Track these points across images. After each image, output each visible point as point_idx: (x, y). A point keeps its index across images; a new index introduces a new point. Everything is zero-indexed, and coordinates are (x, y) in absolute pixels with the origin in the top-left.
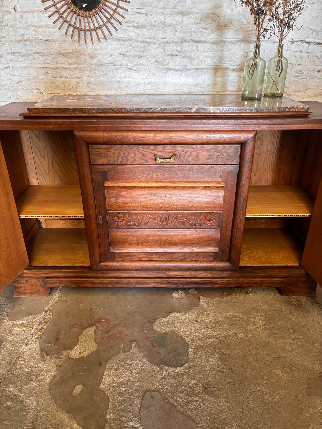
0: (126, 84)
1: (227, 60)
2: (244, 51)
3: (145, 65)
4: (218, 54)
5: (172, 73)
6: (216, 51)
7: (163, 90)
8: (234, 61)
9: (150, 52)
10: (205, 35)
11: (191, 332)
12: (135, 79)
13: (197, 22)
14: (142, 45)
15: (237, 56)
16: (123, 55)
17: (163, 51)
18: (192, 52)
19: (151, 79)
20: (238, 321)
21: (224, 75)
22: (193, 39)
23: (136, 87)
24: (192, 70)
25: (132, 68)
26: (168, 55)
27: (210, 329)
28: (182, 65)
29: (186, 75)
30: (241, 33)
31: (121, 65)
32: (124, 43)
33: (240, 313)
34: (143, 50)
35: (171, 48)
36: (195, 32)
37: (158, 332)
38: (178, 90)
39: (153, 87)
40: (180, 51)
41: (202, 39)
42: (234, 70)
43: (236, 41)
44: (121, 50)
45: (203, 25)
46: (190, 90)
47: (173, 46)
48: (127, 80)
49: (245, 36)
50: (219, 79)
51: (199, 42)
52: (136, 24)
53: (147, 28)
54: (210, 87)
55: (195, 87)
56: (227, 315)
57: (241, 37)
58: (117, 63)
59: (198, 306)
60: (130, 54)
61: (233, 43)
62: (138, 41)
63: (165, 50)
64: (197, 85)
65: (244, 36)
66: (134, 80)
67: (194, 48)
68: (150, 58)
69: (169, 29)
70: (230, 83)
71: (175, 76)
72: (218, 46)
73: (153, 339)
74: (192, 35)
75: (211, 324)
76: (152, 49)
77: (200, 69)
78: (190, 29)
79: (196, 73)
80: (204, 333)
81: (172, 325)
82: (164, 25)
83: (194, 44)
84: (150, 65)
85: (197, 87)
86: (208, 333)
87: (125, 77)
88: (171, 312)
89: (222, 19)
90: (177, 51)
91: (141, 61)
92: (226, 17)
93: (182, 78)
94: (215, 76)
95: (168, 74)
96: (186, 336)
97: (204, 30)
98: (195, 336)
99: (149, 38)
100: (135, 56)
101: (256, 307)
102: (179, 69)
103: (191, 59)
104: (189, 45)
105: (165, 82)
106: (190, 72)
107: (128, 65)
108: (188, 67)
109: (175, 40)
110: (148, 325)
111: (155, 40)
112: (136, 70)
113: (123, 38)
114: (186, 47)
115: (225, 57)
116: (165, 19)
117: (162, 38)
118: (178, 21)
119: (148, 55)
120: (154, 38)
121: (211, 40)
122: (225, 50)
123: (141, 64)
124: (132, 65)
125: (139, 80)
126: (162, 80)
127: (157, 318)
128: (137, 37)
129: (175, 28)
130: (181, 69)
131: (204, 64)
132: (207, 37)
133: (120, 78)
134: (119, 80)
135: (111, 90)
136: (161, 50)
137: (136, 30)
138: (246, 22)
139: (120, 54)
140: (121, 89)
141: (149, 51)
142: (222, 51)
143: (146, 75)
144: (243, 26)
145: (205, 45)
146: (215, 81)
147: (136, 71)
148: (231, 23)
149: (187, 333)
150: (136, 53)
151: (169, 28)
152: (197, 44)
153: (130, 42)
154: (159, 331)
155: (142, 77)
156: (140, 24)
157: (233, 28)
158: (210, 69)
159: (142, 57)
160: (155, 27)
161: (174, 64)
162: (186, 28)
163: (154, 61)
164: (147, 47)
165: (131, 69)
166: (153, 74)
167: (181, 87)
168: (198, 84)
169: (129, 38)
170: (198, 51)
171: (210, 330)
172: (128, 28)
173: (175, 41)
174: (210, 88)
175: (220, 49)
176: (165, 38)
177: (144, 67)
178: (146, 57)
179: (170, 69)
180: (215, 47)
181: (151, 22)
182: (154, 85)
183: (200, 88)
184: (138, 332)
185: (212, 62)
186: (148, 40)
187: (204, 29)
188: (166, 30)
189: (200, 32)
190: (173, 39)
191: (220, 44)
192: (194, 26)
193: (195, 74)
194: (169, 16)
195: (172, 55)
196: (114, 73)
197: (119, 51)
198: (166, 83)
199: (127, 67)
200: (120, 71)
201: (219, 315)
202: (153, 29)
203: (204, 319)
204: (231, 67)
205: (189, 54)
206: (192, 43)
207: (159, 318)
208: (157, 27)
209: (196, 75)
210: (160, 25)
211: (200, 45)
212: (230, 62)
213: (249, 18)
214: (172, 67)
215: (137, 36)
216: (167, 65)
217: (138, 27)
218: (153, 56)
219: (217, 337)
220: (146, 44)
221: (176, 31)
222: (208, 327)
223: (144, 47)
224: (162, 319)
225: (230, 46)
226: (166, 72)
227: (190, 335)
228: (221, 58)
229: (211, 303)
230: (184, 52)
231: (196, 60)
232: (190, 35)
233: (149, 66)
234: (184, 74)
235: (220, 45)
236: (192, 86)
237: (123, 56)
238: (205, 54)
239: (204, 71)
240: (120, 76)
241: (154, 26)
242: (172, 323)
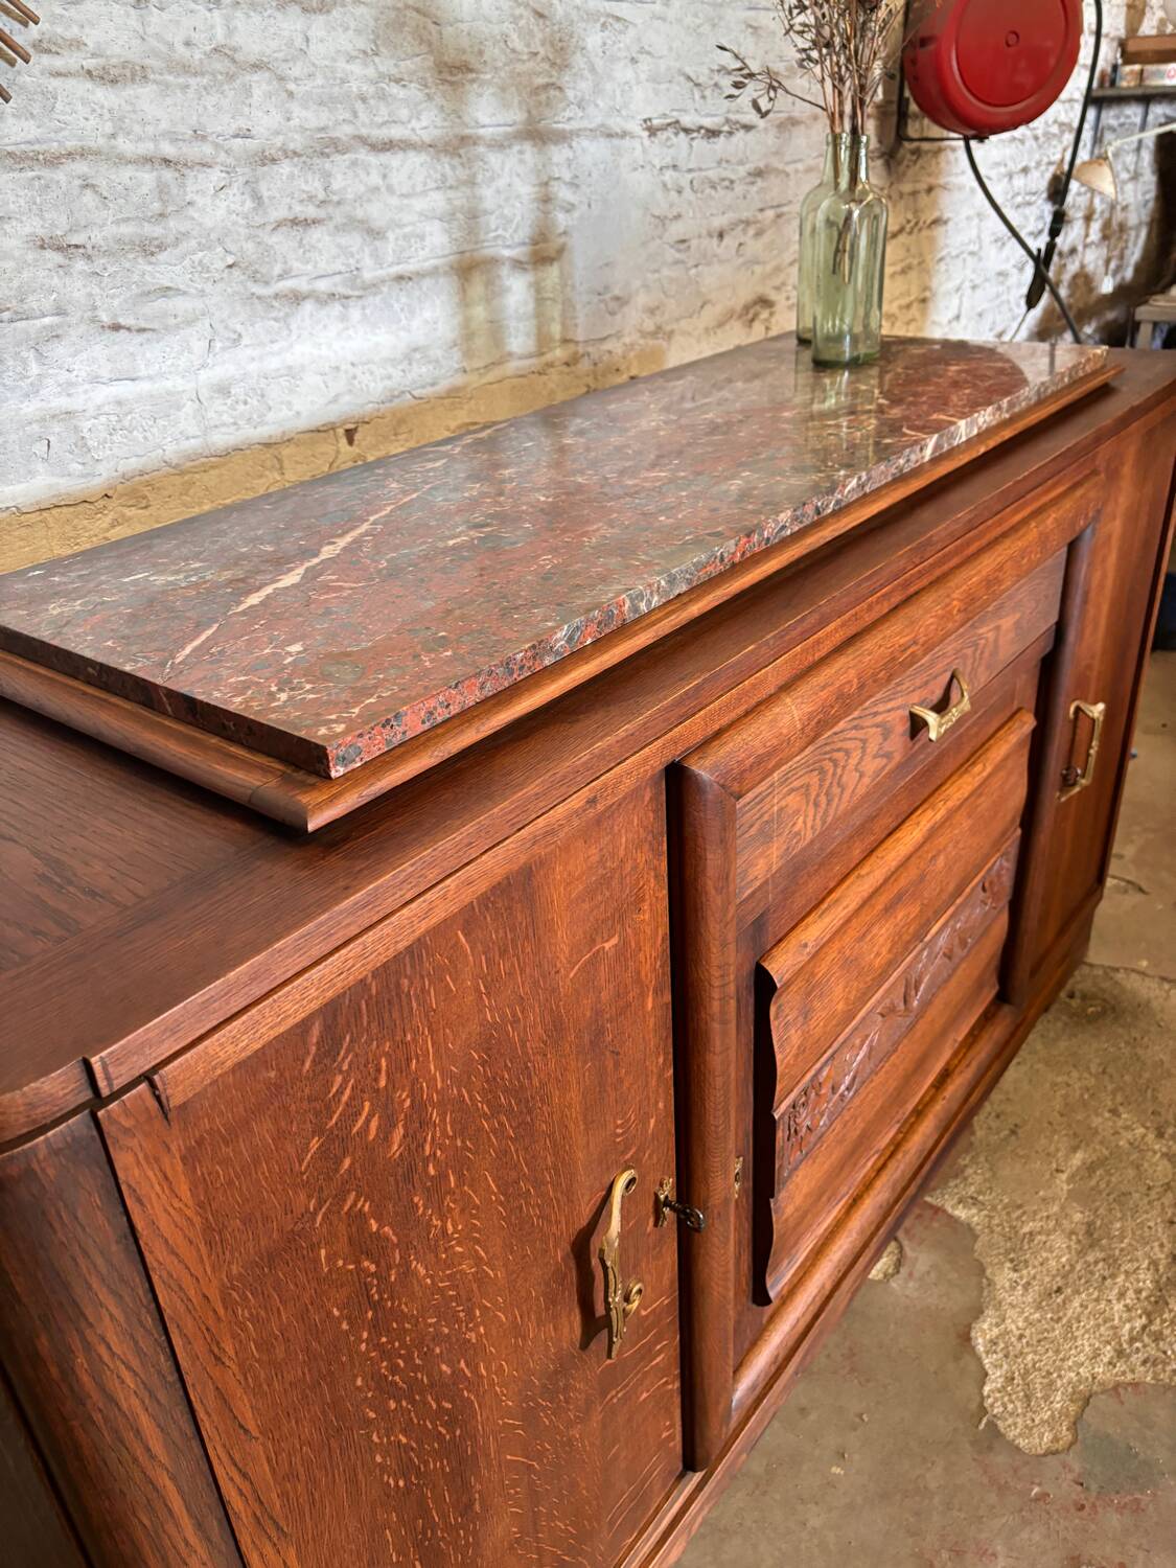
0: (103, 419)
1: (493, 221)
2: (536, 182)
3: (185, 293)
4: (459, 198)
5: (312, 315)
6: (451, 187)
7: (285, 413)
8: (514, 226)
9: (196, 215)
10: (404, 113)
11: (1109, 1343)
12: (150, 378)
13: (363, 47)
14: (147, 178)
15: (518, 205)
16: (59, 249)
17: (249, 204)
18: (369, 200)
19: (223, 368)
20: (1113, 1179)
21: (494, 292)
22: (364, 132)
23: (161, 422)
24: (385, 289)
25: (122, 321)
26: (279, 225)
27: (1113, 1276)
28: (343, 269)
29: (364, 315)
30: (516, 101)
31: (60, 312)
32: (46, 173)
33: (1075, 1149)
34: (156, 206)
35: (287, 187)
36: (364, 100)
37: (1056, 1446)
38: (347, 398)
39: (241, 407)
40: (321, 195)
41: (396, 132)
42: (518, 265)
43: (507, 136)
44: (37, 222)
45: (386, 65)
46: (388, 383)
47: (291, 177)
48: (103, 394)
49: (529, 112)
50: (479, 312)
51: (388, 146)
52: (94, 55)
53: (155, 81)
54: (456, 354)
55: (404, 365)
56: (1065, 1187)
57: (517, 116)
58: (32, 303)
59: (975, 1237)
60: (97, 236)
61: (499, 145)
62: (122, 160)
63: (257, 198)
64: (412, 353)
65: (525, 115)
66: (144, 387)
67: (375, 179)
68: (201, 247)
69: (260, 84)
70: (513, 324)
71: (325, 326)
72: (456, 161)
73: (1094, 1487)
74: (355, 114)
75: (1090, 1258)
76: (200, 201)
77: (410, 279)
78: (343, 81)
79: (398, 301)
80: (1128, 1309)
81: (1037, 1380)
82: (231, 65)
83: (373, 159)
84: (208, 288)
85: (415, 365)
86: (1131, 1294)
87: (95, 380)
88: (966, 1339)
89: (448, 31)
90: (311, 198)
91: (164, 270)
92: (459, 24)
93: (351, 332)
94: (465, 303)
95: (293, 327)
96: (1121, 1366)
97: (394, 89)
98: (1132, 1340)
99: (174, 139)
100: (122, 248)
101: (1065, 1097)
102: (333, 290)
103: (374, 234)
104: (354, 163)
105: (290, 368)
106: (378, 298)
107: (95, 308)
108: (368, 275)
109: (293, 140)
110: (1000, 1459)
111: (207, 149)
112: (143, 330)
113: (37, 147)
114: (344, 177)
115: (486, 212)
116: (230, 32)
117: (236, 136)
118: (290, 43)
119: (186, 235)
120: (199, 136)
121: (426, 137)
122: (480, 178)
123: (166, 291)
124: (116, 302)
125: (169, 384)
126: (274, 363)
127: (973, 1406)
128: (113, 136)
129: (281, 79)
130: (342, 290)
131: (421, 253)
132: (414, 121)
133: (67, 388)
134: (63, 403)
135: (30, 472)
136: (243, 203)
137: (103, 95)
138: (526, 50)
139: (42, 247)
140: (88, 459)
141: (191, 211)
142: (471, 182)
143: (199, 346)
144: (520, 67)
145: (415, 160)
146: (466, 323)
147: (146, 335)
148: (481, 53)
149: (1109, 1356)
150: (127, 230)
151: (256, 77)
152: (385, 158)
153: (81, 167)
154: (1056, 1439)
155: (183, 362)
156: (114, 61)
157: (488, 76)
158: (446, 273)
159: (161, 247)
160: (195, 74)
161: (309, 267)
162: (325, 77)
163: (221, 265)
164: (175, 191)
165: (116, 327)
166: (235, 336)
167: (355, 377)
168: (415, 350)
169: (71, 144)
170: (390, 189)
171: (1120, 1279)
172: (56, 83)
173: (292, 146)
174: (455, 360)
175: (462, 174)
176: (246, 135)
177: (180, 305)
178: (184, 246)
179: (297, 298)
180: (446, 165)
181: (171, 46)
182: (242, 398)
183: (424, 369)
184: (1026, 1522)
185: (445, 239)
186: (168, 149)
187: (398, 81)
188: (247, 90)
189: (382, 96)
190: (281, 138)
191: (462, 151)
192: (356, 68)
193: (397, 306)
194: (249, 17)
195: (295, 222)
196: (24, 362)
197: (28, 230)
198: (292, 373)
199: (94, 320)
200: (59, 350)
201: (1056, 1208)
202: (187, 86)
203: (1053, 1263)
204: (507, 253)
205: (360, 213)
206: (363, 155)
207: (978, 1399)
208: (203, 74)
209: (402, 310)
210: (218, 66)
211: (394, 160)
212: (500, 232)
213: (531, 33)
214: (302, 285)
215: (108, 128)
216: (281, 277)
217: (106, 77)
218: (213, 236)
219: (1164, 1279)
220: (168, 175)
221: (291, 94)
222: (1104, 1278)
223: (162, 190)
224: (987, 1389)
225: (494, 159)
226: (287, 315)
227: (1120, 1353)
228: (473, 216)
229: (980, 1192)
230: (339, 203)
231: (391, 235)
232: (347, 116)
233: (202, 293)
234: (355, 314)
235: (460, 156)
236: (393, 362)
237: (58, 258)
238: (419, 204)
239: (427, 283)
240: (64, 376)
241: (185, 69)
242: (1027, 1372)
